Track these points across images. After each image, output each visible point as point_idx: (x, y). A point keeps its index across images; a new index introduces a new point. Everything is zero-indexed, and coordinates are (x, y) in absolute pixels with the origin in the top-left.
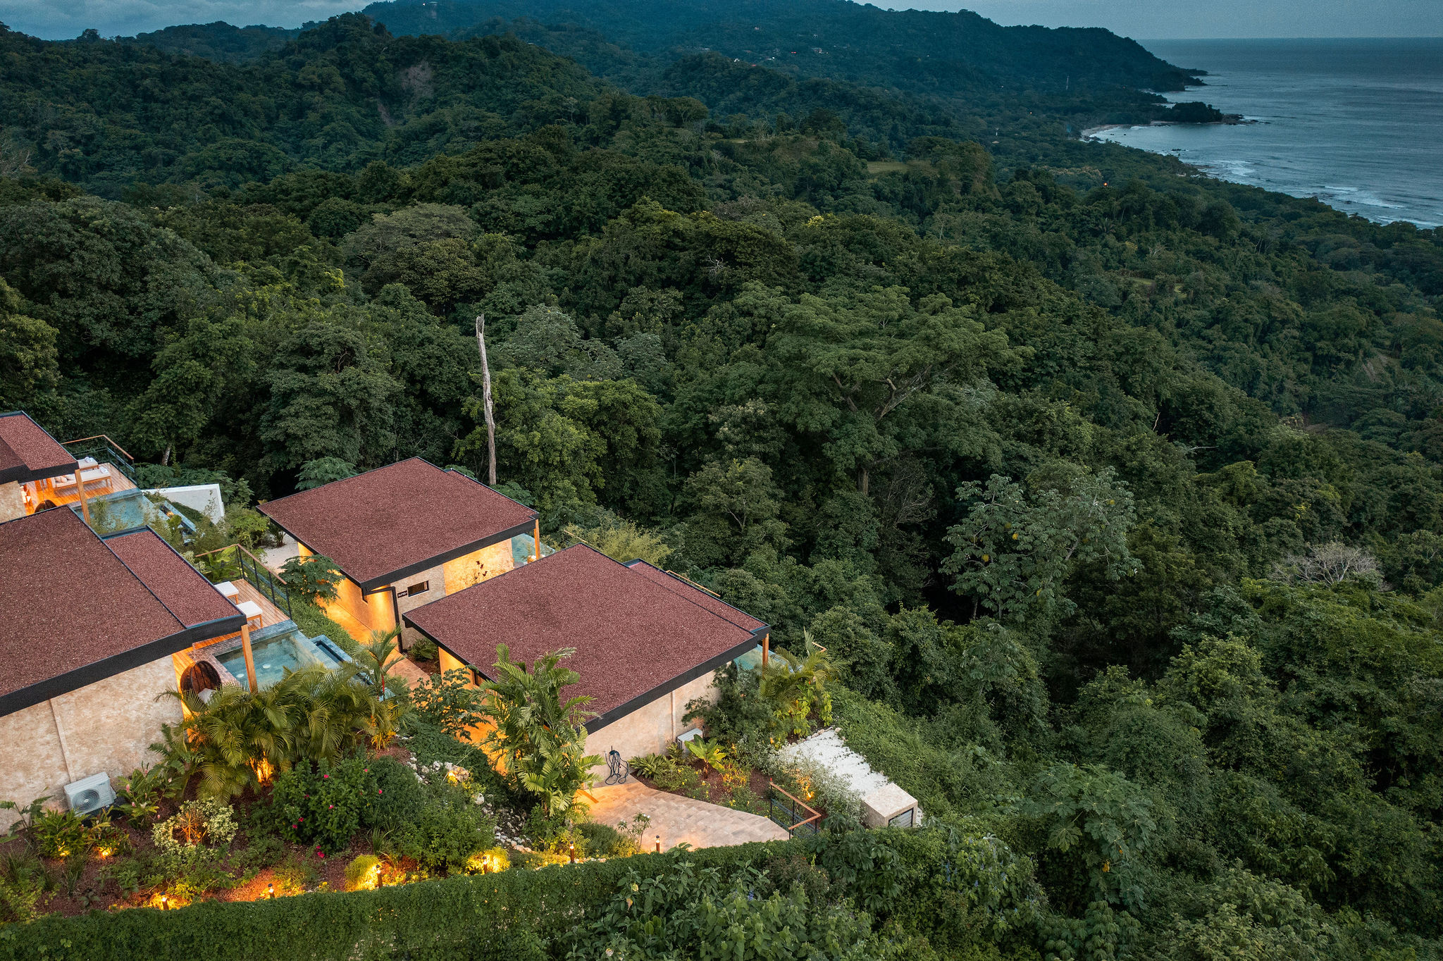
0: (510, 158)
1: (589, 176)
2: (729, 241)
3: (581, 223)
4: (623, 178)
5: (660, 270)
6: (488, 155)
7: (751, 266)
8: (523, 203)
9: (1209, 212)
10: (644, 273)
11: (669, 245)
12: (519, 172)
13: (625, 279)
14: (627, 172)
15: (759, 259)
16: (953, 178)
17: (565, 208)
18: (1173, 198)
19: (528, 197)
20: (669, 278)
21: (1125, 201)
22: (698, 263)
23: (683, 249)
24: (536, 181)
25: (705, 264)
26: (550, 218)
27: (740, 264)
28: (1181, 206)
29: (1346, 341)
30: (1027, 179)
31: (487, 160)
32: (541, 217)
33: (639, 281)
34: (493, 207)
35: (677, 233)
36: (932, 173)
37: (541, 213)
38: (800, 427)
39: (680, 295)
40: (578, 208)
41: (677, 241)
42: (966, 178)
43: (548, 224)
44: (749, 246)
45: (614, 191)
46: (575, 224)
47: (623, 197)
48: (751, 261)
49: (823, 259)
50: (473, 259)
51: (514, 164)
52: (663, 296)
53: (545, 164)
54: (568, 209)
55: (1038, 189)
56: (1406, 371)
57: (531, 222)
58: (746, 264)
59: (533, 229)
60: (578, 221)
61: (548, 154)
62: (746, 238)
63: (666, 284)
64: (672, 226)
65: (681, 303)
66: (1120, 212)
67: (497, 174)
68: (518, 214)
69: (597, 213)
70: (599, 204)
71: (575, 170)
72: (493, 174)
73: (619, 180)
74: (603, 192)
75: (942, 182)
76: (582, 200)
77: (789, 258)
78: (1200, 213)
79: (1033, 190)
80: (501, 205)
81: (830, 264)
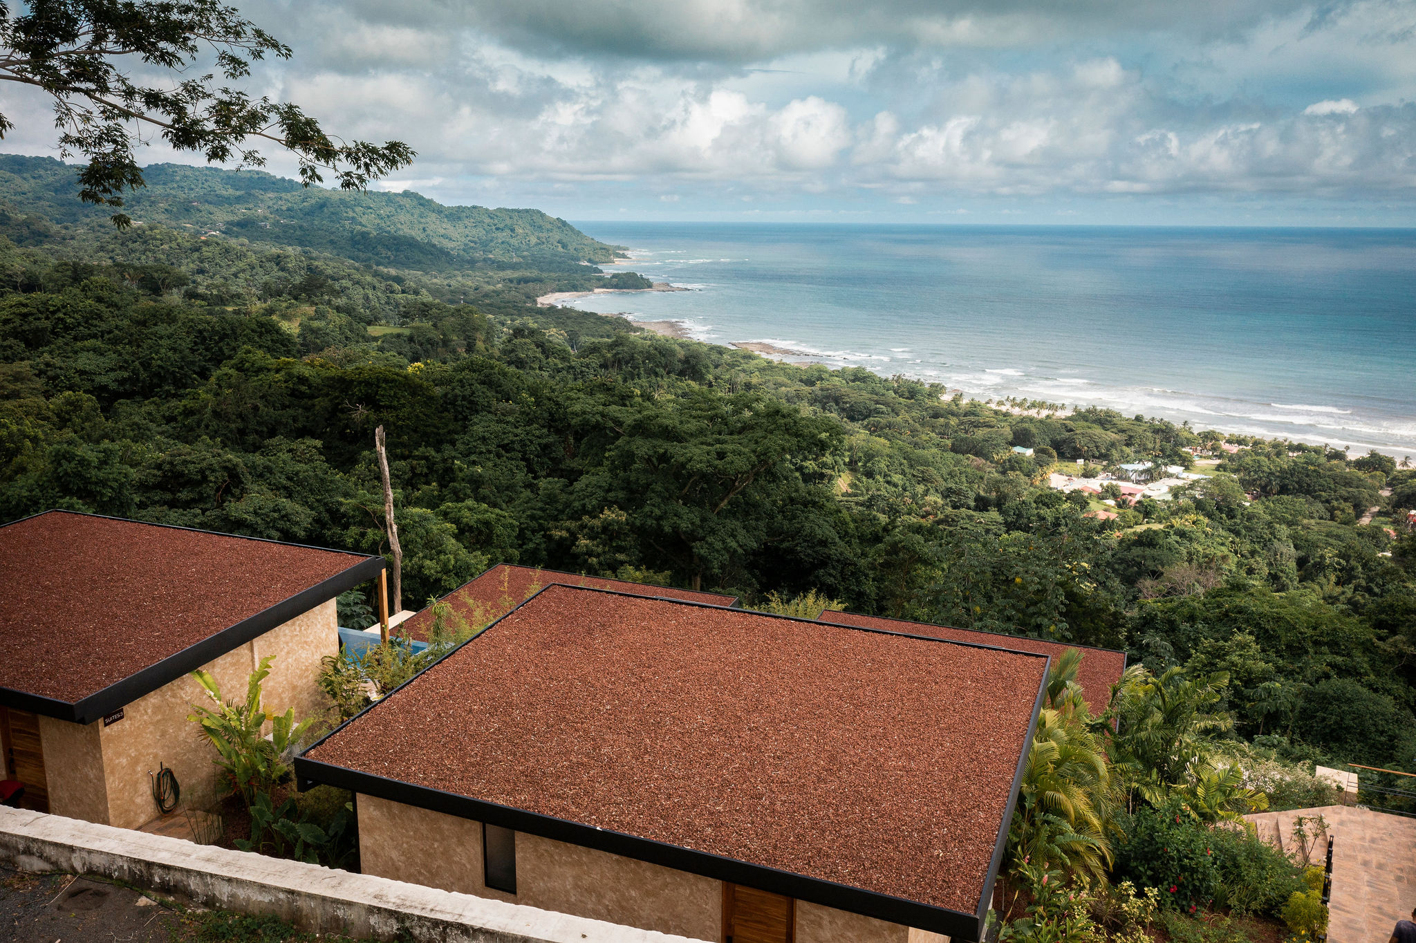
0: (53, 313)
1: (162, 329)
2: (368, 383)
3: (162, 379)
4: (205, 330)
5: (295, 420)
6: (25, 310)
7: (395, 408)
8: (85, 361)
9: (686, 361)
10: (279, 423)
11: (294, 393)
12: (67, 328)
13: (257, 432)
14: (208, 323)
15: (402, 401)
16: (455, 338)
17: (142, 364)
18: (656, 349)
19: (91, 354)
20: (304, 427)
21: (618, 353)
22: (335, 411)
23: (312, 397)
24: (95, 336)
25: (343, 411)
26: (126, 375)
27: (383, 407)
28: (664, 356)
29: (825, 459)
30: (523, 336)
31: (25, 316)
32: (112, 375)
33: (272, 433)
34: (47, 365)
35: (302, 380)
36: (437, 336)
37: (112, 370)
38: (667, 529)
39: (318, 443)
40: (159, 362)
41: (303, 388)
42: (469, 337)
43: (122, 382)
44: (391, 388)
45: (195, 343)
46: (155, 381)
47: (207, 349)
48: (395, 403)
49: (464, 398)
50: (56, 419)
51: (59, 319)
52: (303, 447)
53: (100, 317)
54: (146, 365)
55: (538, 346)
56: (870, 481)
57: (103, 380)
58: (390, 407)
59: (104, 388)
60: (160, 377)
61: (102, 307)
62: (386, 381)
63: (301, 433)
64: (295, 371)
65: (321, 453)
66: (614, 362)
67: (44, 329)
68: (82, 373)
69: (181, 368)
70: (183, 358)
71: (143, 323)
72: (37, 331)
73: (200, 332)
74: (186, 343)
75: (446, 343)
76: (163, 355)
77: (431, 398)
78: (680, 361)
79: (533, 346)
80: (57, 361)
81: (471, 402)
